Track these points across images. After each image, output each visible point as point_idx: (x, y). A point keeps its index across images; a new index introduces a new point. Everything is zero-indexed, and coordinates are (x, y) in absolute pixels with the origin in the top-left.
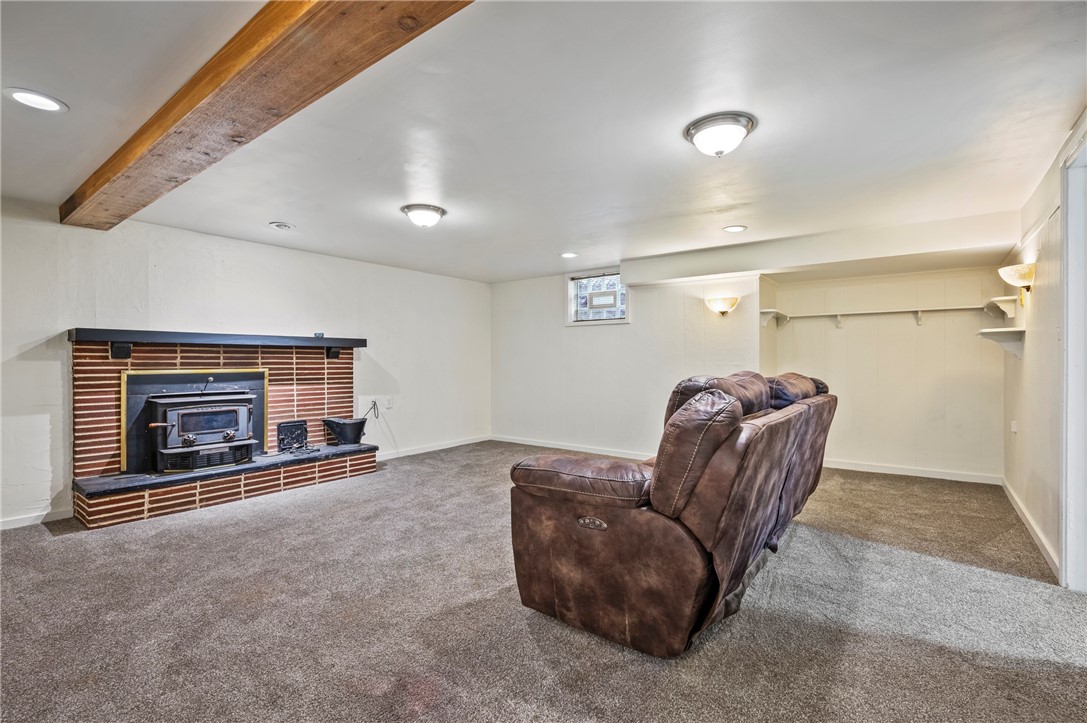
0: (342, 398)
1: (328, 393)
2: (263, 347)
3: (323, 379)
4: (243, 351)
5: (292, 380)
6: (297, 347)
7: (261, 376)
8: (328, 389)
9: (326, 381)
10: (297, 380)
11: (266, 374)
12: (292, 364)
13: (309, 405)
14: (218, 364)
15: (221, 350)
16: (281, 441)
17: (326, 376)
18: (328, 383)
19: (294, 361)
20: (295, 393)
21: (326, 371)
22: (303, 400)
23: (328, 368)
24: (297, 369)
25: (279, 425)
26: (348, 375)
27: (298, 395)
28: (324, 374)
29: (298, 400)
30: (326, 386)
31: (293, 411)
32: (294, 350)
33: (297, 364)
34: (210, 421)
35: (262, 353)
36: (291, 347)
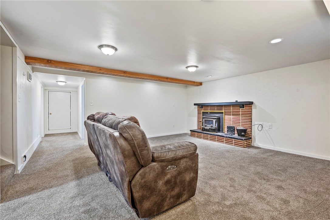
0: (246, 121)
1: (241, 119)
2: (224, 105)
3: (240, 115)
4: (220, 106)
5: (231, 114)
6: (232, 105)
7: (222, 113)
8: (241, 118)
9: (241, 115)
10: (232, 114)
11: (224, 113)
12: (231, 110)
13: (235, 122)
14: (215, 110)
15: (216, 106)
16: (228, 130)
17: (241, 114)
18: (241, 116)
19: (231, 109)
20: (232, 118)
21: (241, 112)
22: (234, 120)
23: (241, 111)
24: (232, 111)
25: (227, 126)
26: (250, 114)
27: (232, 119)
28: (240, 113)
29: (232, 120)
30: (241, 117)
31: (231, 123)
32: (232, 106)
33: (232, 110)
34: (209, 122)
35: (224, 107)
36: (231, 105)
